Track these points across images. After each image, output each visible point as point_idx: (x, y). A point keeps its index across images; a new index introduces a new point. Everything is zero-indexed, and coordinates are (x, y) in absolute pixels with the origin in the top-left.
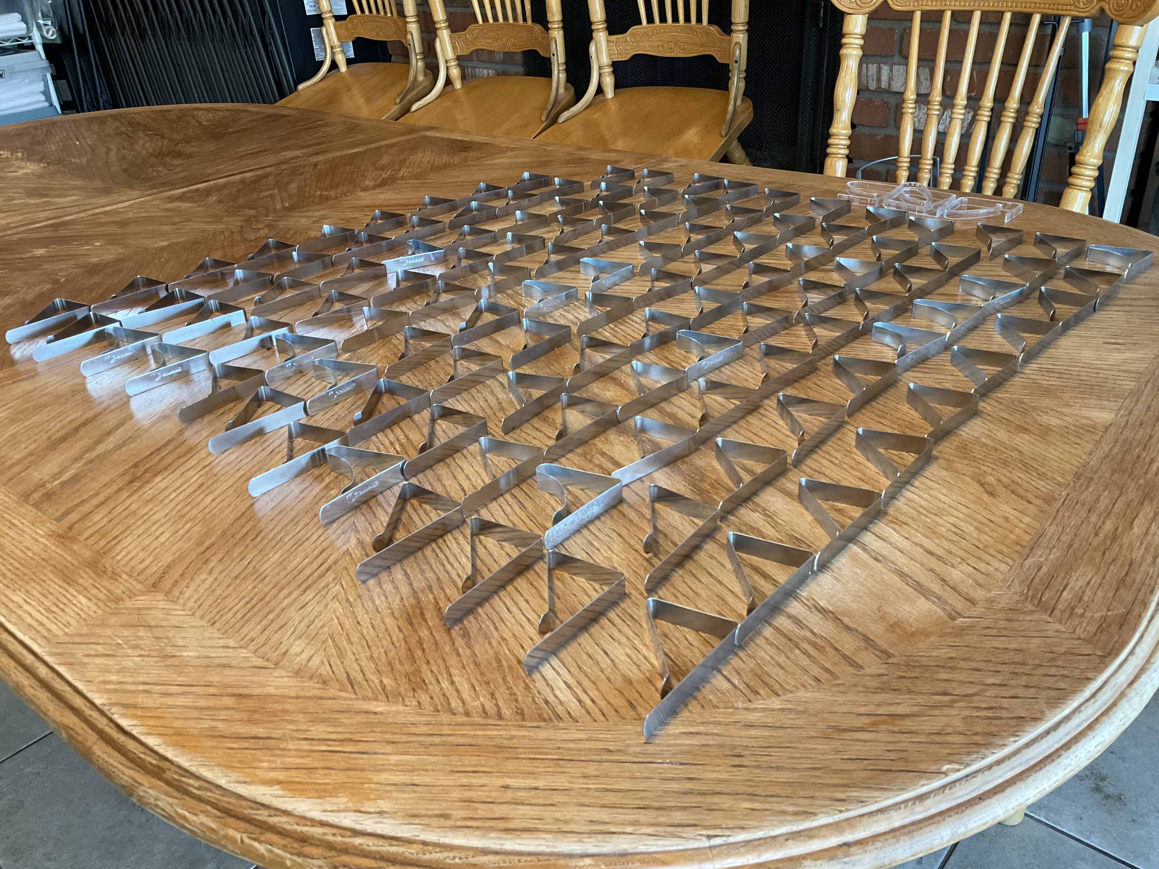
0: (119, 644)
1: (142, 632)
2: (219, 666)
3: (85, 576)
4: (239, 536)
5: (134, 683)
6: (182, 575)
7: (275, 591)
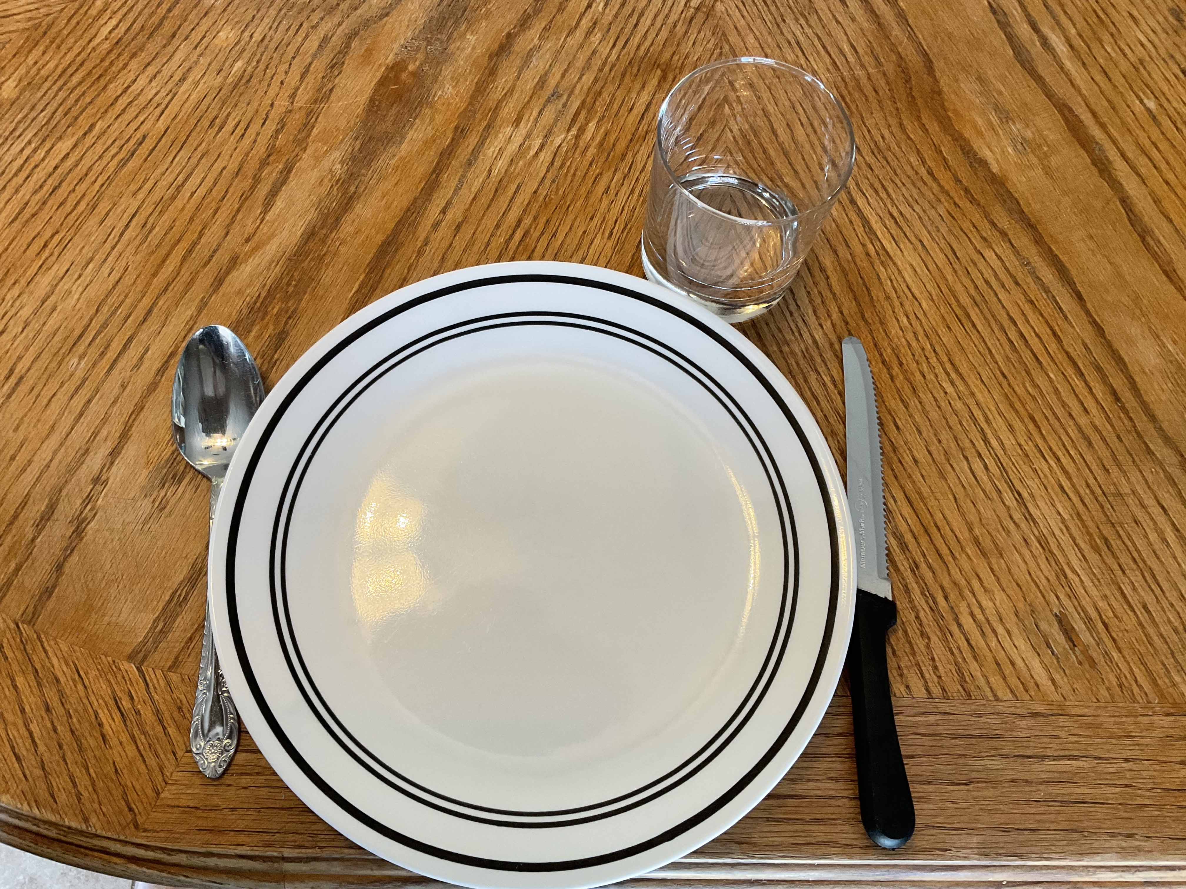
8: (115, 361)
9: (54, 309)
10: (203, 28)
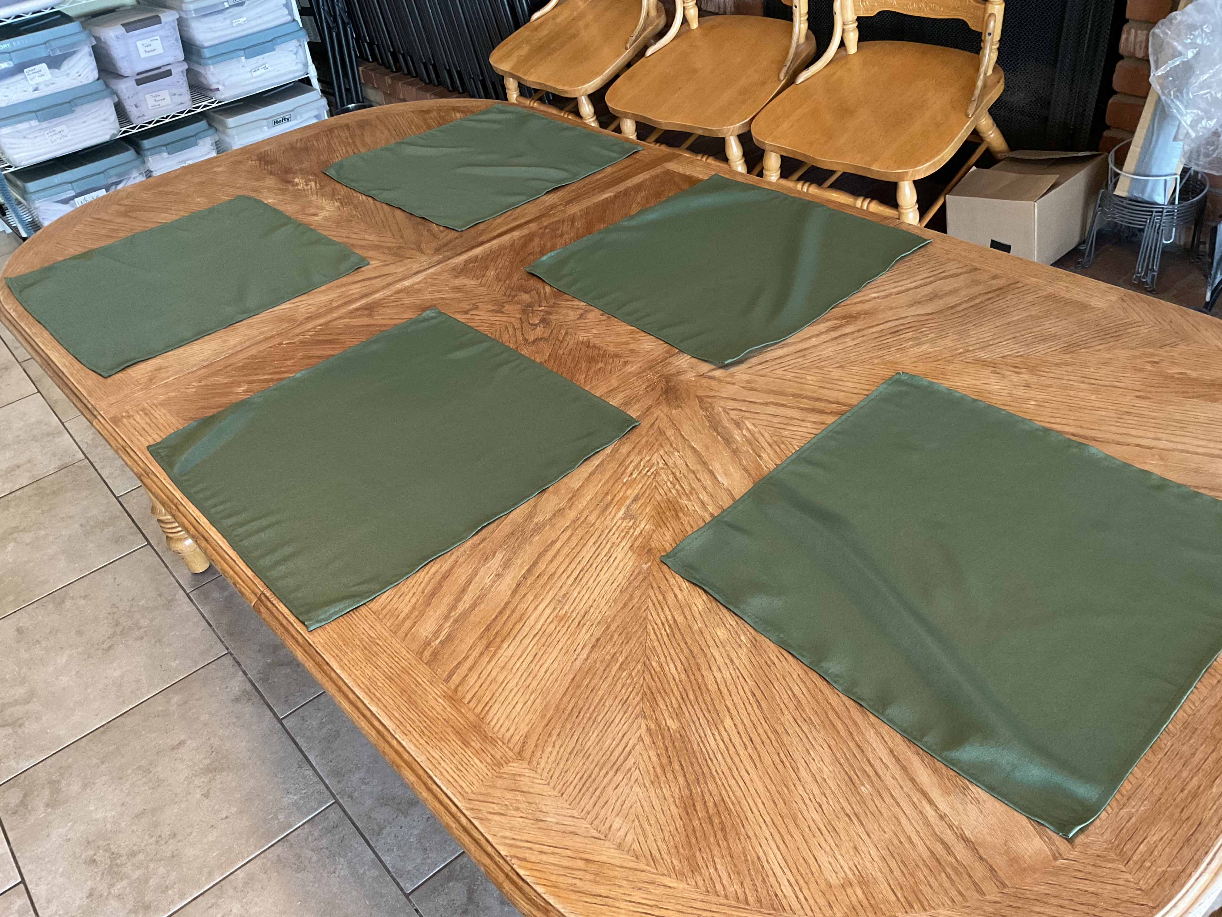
0: (506, 805)
1: (519, 797)
2: (571, 833)
3: (475, 739)
4: (567, 712)
5: (521, 841)
6: (536, 746)
7: (597, 769)
8: (877, 773)
9: (824, 780)
10: (709, 638)
